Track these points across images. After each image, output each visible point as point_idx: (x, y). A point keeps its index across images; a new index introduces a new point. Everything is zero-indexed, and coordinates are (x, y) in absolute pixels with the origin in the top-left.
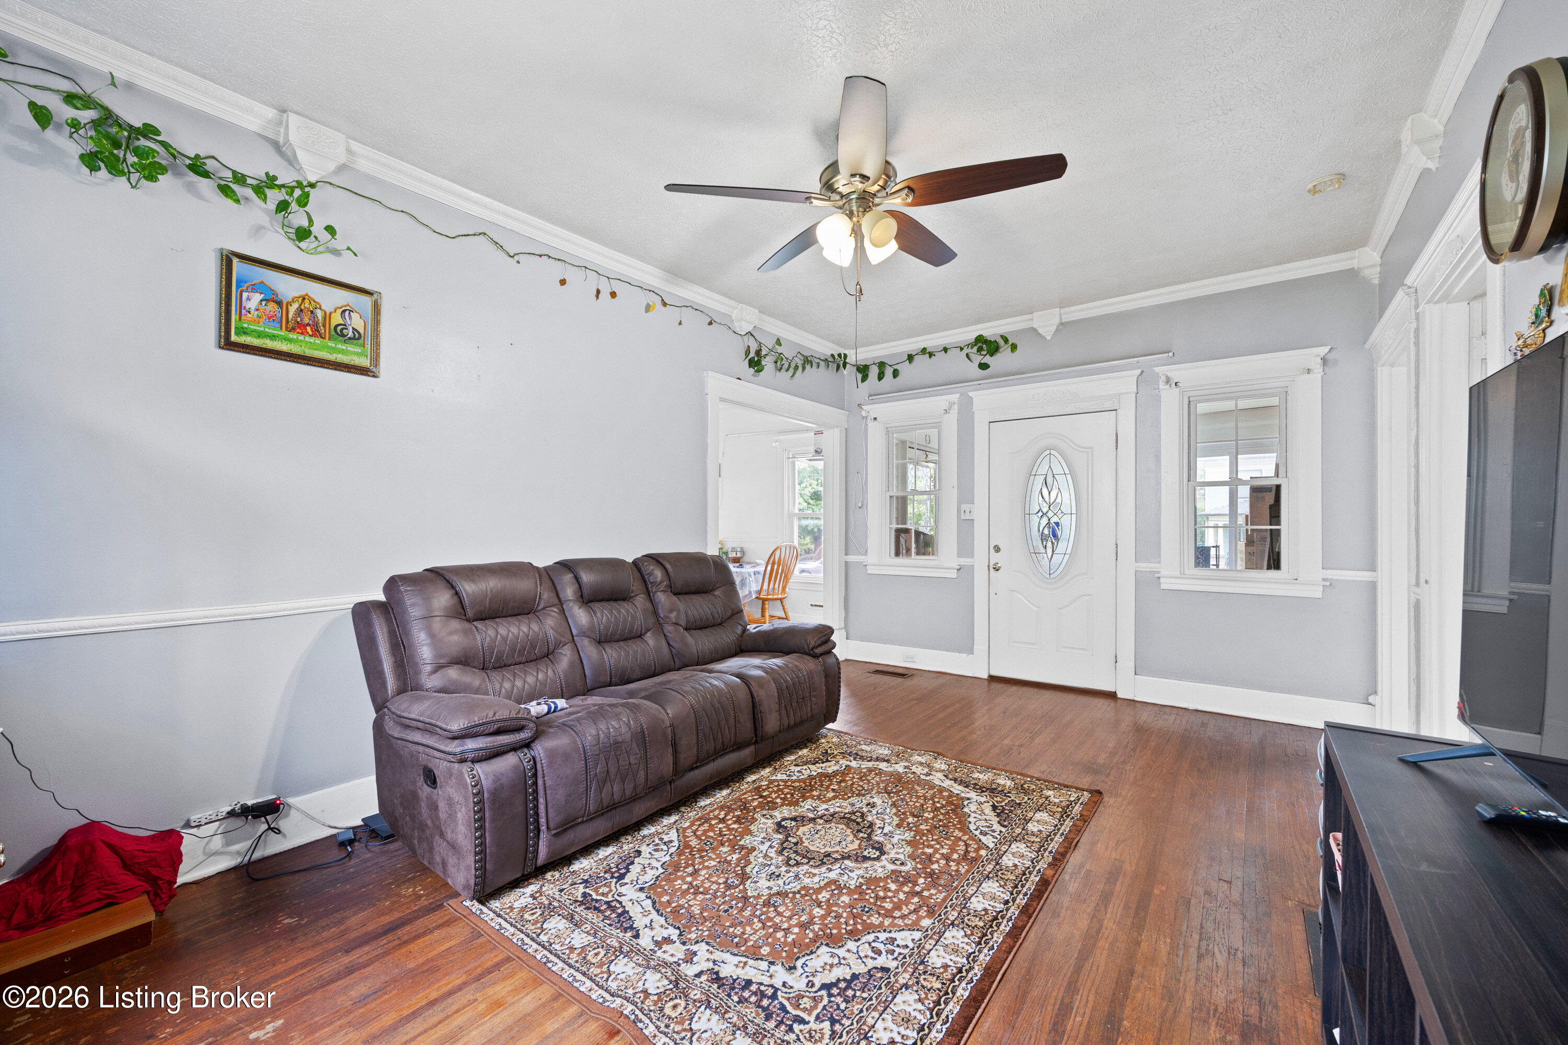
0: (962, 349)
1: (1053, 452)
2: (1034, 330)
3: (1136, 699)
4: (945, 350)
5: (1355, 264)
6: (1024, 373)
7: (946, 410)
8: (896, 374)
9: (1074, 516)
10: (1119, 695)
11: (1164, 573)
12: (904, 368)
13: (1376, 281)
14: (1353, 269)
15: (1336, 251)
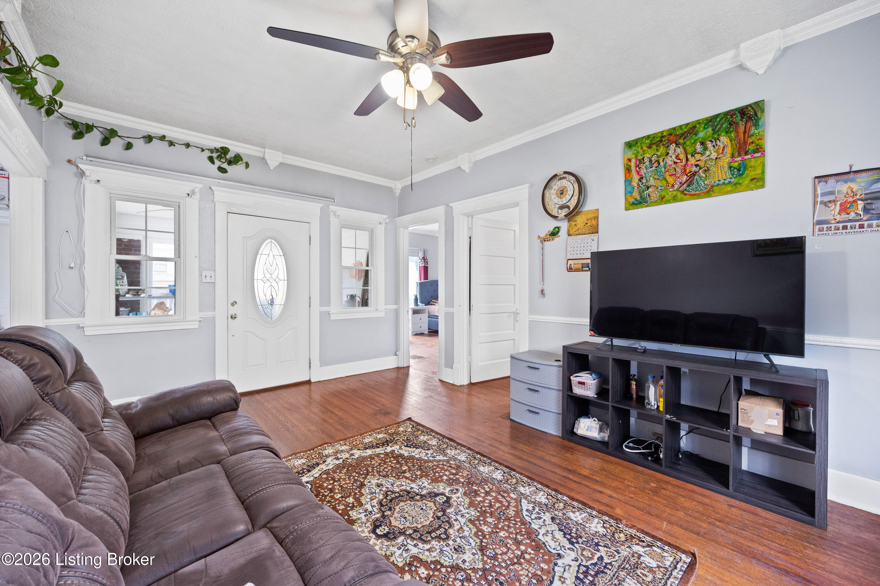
0: (203, 150)
1: (273, 241)
2: (263, 159)
3: (321, 380)
4: (188, 145)
5: (392, 186)
6: (254, 185)
7: (188, 194)
8: (129, 146)
9: (286, 282)
10: (313, 380)
11: (332, 311)
12: (139, 145)
13: (398, 195)
14: (391, 188)
15: (386, 177)
